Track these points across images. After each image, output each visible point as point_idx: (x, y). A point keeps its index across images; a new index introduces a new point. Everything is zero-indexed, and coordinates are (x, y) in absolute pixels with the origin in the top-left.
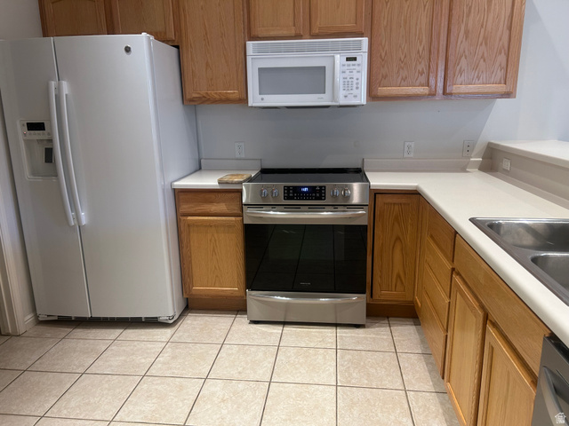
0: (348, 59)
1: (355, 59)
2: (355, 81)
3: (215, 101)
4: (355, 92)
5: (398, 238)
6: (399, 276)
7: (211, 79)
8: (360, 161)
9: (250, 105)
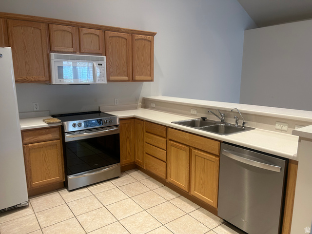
0: (99, 65)
1: (101, 65)
2: (102, 74)
3: (31, 82)
4: (102, 78)
5: (128, 137)
6: (129, 153)
7: (29, 70)
8: (98, 108)
9: (53, 84)
